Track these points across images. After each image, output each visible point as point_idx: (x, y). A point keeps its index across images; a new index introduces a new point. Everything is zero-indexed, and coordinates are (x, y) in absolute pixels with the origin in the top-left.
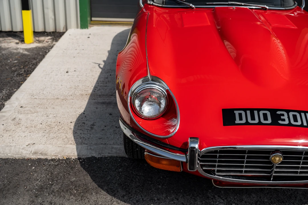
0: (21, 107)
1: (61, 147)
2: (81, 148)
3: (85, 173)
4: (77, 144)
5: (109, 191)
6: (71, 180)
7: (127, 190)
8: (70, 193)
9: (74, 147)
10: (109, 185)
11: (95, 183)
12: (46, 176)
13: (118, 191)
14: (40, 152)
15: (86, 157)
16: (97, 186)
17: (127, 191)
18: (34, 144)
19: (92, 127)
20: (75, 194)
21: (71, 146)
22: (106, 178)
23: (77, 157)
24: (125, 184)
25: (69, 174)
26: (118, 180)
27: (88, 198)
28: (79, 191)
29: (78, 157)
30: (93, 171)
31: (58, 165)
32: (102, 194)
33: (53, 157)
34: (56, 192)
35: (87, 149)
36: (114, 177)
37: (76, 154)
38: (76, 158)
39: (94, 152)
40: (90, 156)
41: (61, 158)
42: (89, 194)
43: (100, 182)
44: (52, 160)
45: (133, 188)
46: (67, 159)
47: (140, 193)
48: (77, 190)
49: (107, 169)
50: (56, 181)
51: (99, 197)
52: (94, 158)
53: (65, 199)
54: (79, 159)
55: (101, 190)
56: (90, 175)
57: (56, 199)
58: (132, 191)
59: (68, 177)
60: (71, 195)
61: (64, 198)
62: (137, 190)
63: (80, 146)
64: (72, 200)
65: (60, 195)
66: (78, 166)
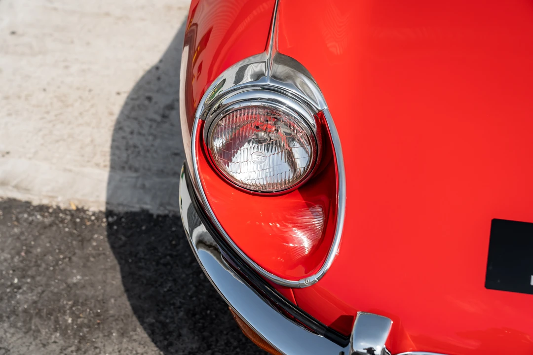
0: (13, 33)
1: (70, 171)
2: (120, 181)
3: (112, 260)
4: (113, 168)
5: (157, 331)
6: (69, 281)
7: (206, 334)
8: (57, 322)
9: (103, 175)
10: (162, 309)
11: (130, 298)
12: (12, 258)
13: (180, 335)
14: (14, 183)
15: (126, 209)
16: (129, 310)
17: (204, 339)
18: (8, 153)
19: (167, 112)
20: (67, 327)
21: (97, 171)
22: (161, 285)
23: (103, 208)
24: (204, 313)
25: (70, 259)
26: (191, 297)
27: (96, 348)
28: (79, 321)
29: (107, 209)
30: (133, 258)
31: (51, 225)
32: (135, 337)
33: (45, 202)
34: (21, 314)
35: (135, 187)
36: (182, 287)
37: (103, 197)
38: (100, 212)
39: (148, 199)
40: (136, 208)
41: (63, 206)
42: (101, 335)
43: (143, 296)
44: (42, 209)
45: (221, 332)
46: (78, 210)
47: (238, 350)
48: (75, 317)
49: (171, 255)
50: (33, 277)
51: (127, 349)
52: (146, 215)
53: (38, 341)
54: (109, 213)
55: (138, 324)
56: (122, 271)
57: (14, 338)
58: (217, 341)
59: (63, 270)
60: (56, 330)
61: (35, 338)
62: (232, 340)
63: (119, 175)
64: (54, 346)
65: (28, 326)
66: (100, 238)
